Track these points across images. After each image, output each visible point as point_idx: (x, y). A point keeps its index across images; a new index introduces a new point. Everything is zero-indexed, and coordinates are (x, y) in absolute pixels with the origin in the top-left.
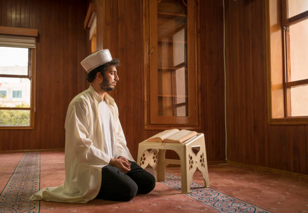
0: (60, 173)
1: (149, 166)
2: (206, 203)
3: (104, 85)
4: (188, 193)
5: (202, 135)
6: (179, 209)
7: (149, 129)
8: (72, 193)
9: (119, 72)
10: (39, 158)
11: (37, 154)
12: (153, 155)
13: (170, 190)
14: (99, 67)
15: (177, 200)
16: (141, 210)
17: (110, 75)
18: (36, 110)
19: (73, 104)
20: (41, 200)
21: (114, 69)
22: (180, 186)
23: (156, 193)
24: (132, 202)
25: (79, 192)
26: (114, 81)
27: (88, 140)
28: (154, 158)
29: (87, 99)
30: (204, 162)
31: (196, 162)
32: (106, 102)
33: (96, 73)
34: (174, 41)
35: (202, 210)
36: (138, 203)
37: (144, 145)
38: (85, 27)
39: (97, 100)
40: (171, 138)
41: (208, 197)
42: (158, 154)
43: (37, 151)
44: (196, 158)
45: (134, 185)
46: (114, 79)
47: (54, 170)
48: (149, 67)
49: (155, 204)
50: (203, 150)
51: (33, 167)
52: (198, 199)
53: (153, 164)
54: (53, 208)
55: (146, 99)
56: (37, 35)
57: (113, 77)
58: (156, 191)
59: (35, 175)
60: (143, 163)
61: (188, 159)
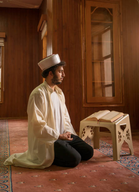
0: (23, 140)
1: (88, 138)
2: (133, 171)
3: (54, 81)
4: (118, 161)
5: (128, 115)
6: (112, 175)
7: (86, 106)
8: (33, 159)
9: (65, 71)
10: (7, 126)
11: (5, 121)
12: (90, 129)
13: (105, 157)
14: (51, 68)
15: (110, 167)
16: (84, 176)
17: (59, 73)
18: (5, 90)
19: (33, 95)
20: (12, 165)
21: (62, 69)
22: (111, 153)
23: (94, 160)
24: (77, 168)
25: (38, 159)
26: (61, 77)
27: (43, 121)
28: (91, 131)
29: (43, 91)
30: (129, 136)
31: (124, 136)
32: (56, 92)
33: (49, 72)
34: (102, 42)
35: (130, 178)
36: (82, 170)
37: (84, 123)
38: (38, 30)
39: (50, 91)
40: (104, 118)
41: (133, 164)
42: (94, 129)
43: (5, 119)
44: (124, 134)
45: (79, 155)
46: (62, 76)
47: (19, 137)
48: (85, 61)
49: (95, 171)
50: (128, 127)
51: (4, 133)
52: (126, 166)
53: (90, 136)
54: (20, 173)
55: (83, 85)
56: (5, 37)
57: (61, 74)
58: (94, 158)
59: (5, 141)
60: (84, 135)
61: (117, 134)
